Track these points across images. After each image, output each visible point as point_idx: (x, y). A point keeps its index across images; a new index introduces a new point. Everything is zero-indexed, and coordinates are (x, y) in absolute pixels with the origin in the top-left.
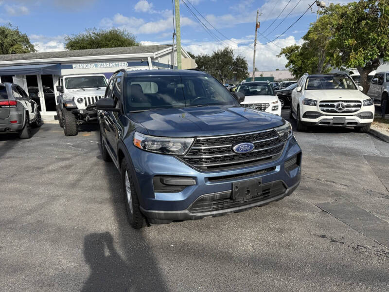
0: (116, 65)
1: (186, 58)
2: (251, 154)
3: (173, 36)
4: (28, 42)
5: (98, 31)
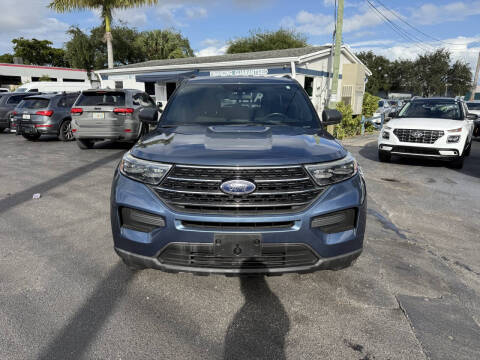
0: (254, 72)
1: (353, 62)
2: (250, 198)
4: (188, 47)
5: (263, 33)
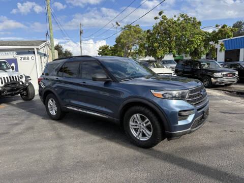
0: (6, 53)
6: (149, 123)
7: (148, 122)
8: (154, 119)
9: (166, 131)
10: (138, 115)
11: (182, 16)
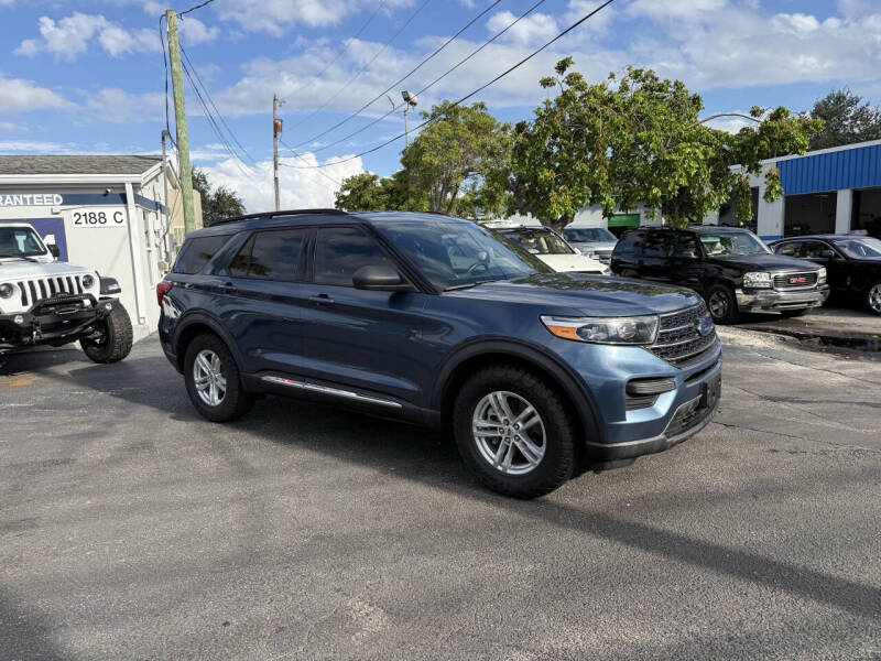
0: (25, 200)
3: (163, 138)
6: (537, 419)
7: (532, 415)
8: (553, 405)
9: (588, 443)
10: (499, 394)
11: (636, 75)
